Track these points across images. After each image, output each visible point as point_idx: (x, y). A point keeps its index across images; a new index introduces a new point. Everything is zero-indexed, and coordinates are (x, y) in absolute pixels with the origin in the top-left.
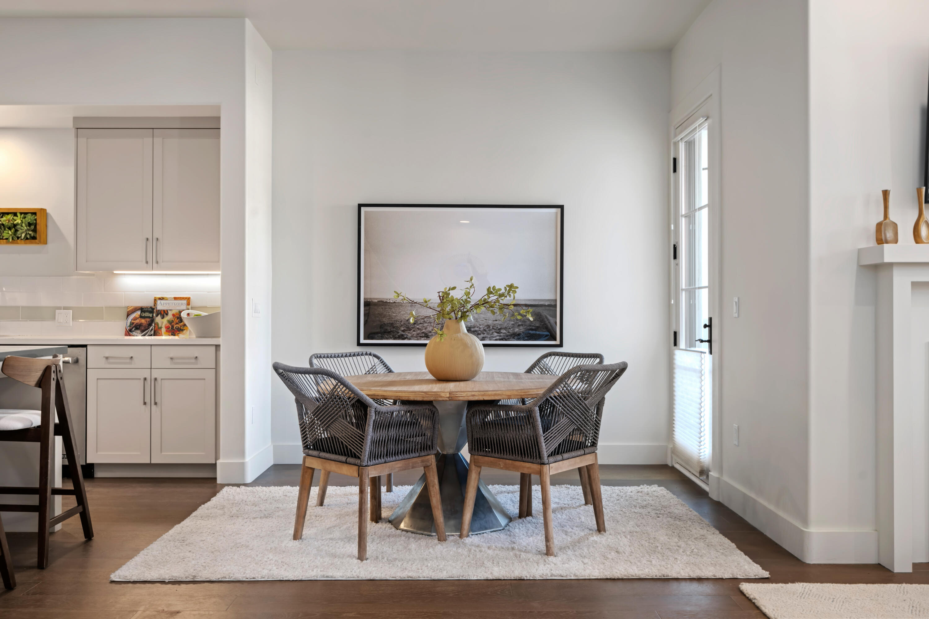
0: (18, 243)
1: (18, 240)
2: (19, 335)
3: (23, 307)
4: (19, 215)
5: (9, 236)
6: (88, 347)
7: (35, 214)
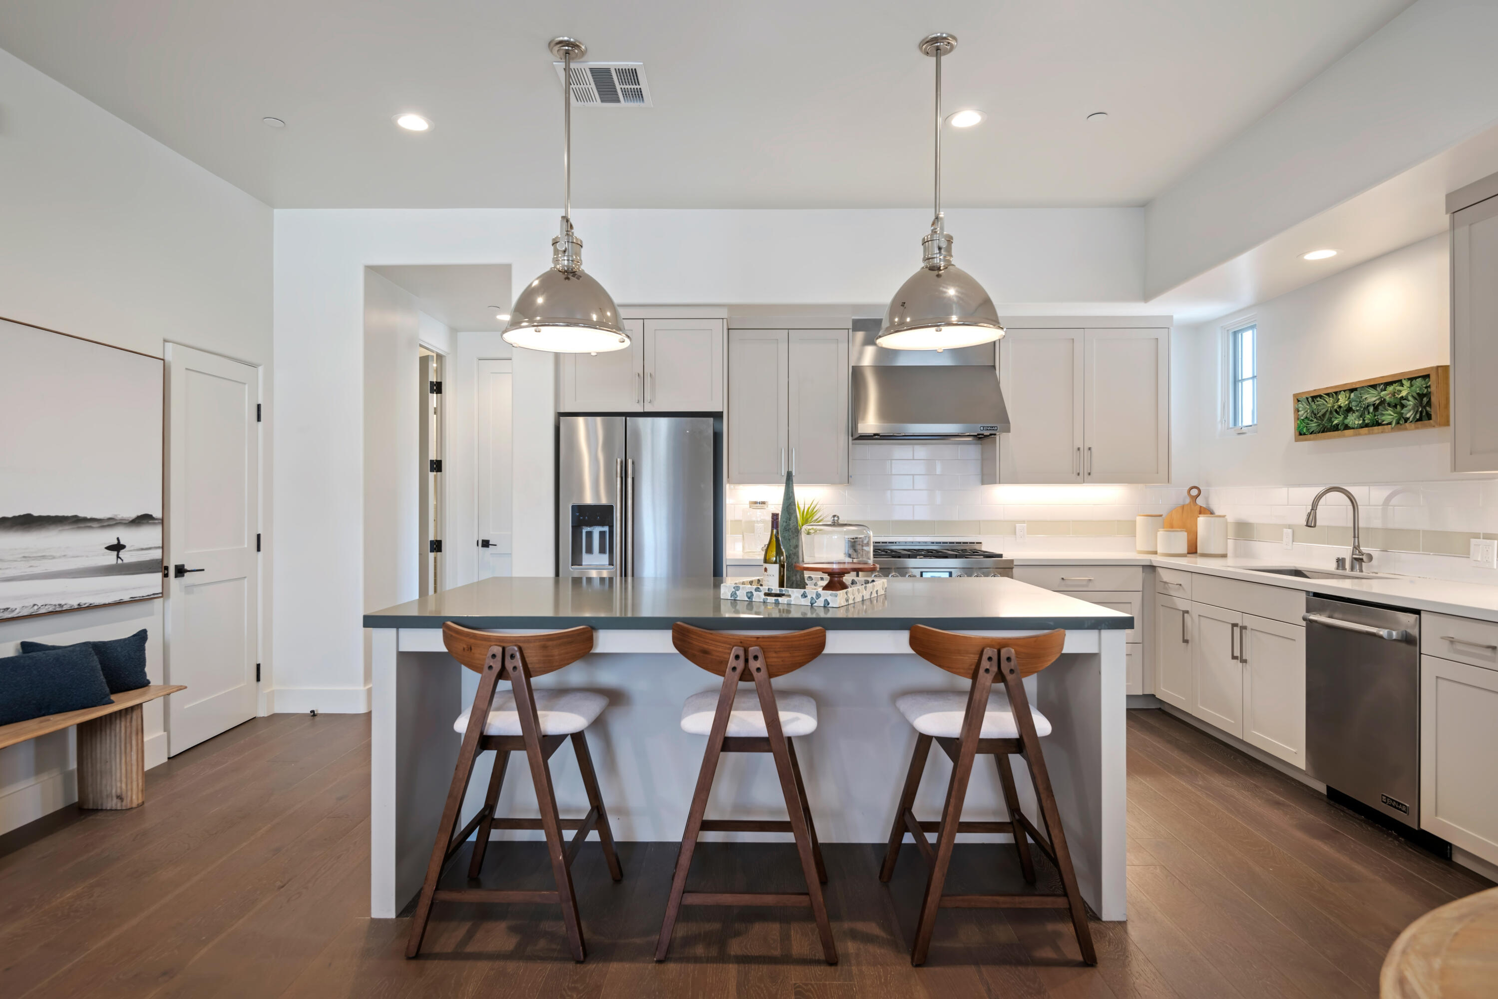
0: (1406, 429)
1: (1407, 424)
2: (1419, 577)
3: (1424, 531)
4: (1404, 382)
5: (1393, 418)
6: (1423, 615)
7: (1426, 377)
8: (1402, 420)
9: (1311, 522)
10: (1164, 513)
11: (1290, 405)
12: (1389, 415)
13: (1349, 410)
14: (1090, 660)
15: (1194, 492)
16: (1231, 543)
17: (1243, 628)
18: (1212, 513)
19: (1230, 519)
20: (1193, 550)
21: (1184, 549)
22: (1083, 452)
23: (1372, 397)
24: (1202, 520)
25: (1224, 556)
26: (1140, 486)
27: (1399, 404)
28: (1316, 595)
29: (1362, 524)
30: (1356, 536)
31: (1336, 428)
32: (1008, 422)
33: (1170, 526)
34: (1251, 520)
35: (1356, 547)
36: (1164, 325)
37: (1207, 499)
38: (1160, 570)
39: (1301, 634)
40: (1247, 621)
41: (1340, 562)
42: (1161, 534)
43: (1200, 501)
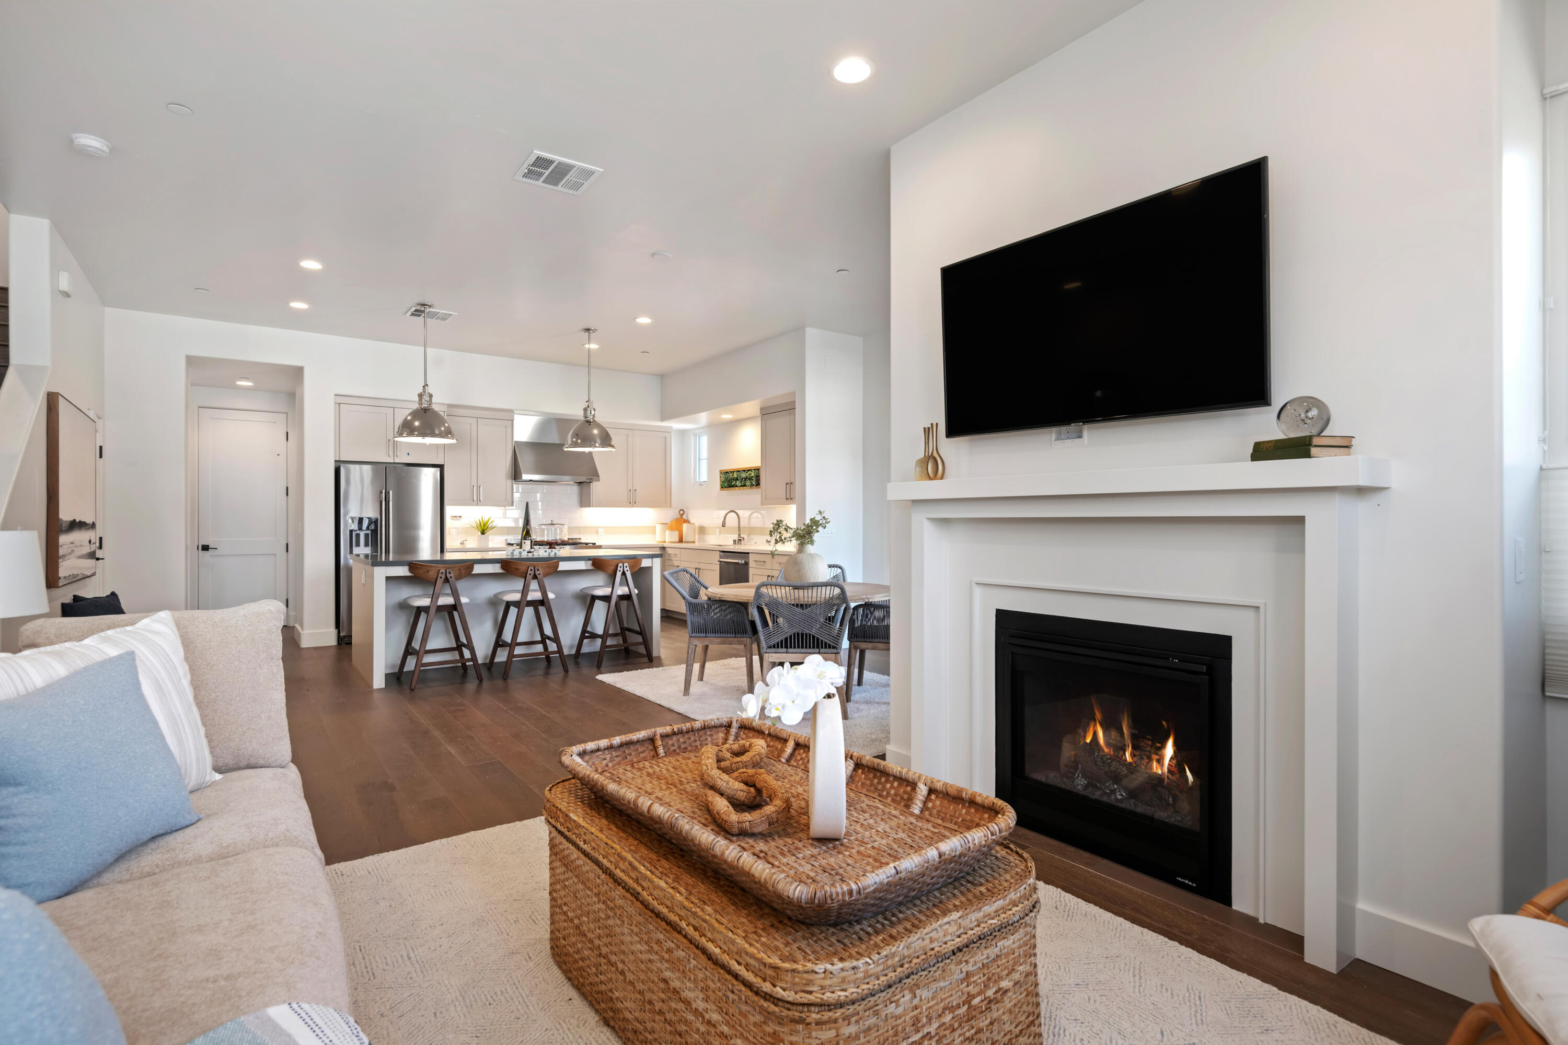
0: (753, 489)
2: (753, 541)
6: (752, 555)
7: (757, 469)
8: (752, 485)
9: (724, 525)
10: (668, 522)
11: (718, 475)
12: (748, 483)
13: (737, 479)
14: (649, 569)
15: (682, 512)
16: (697, 536)
17: (699, 569)
18: (689, 522)
19: (697, 525)
20: (681, 541)
21: (677, 540)
22: (632, 491)
23: (744, 475)
24: (685, 525)
25: (694, 542)
26: (658, 509)
27: (751, 479)
28: (723, 552)
29: (742, 525)
30: (739, 530)
31: (733, 486)
32: (598, 476)
33: (671, 529)
34: (705, 525)
35: (739, 535)
36: (668, 431)
37: (687, 516)
38: (667, 549)
39: (717, 568)
40: (701, 566)
41: (735, 541)
42: (667, 532)
43: (684, 517)
